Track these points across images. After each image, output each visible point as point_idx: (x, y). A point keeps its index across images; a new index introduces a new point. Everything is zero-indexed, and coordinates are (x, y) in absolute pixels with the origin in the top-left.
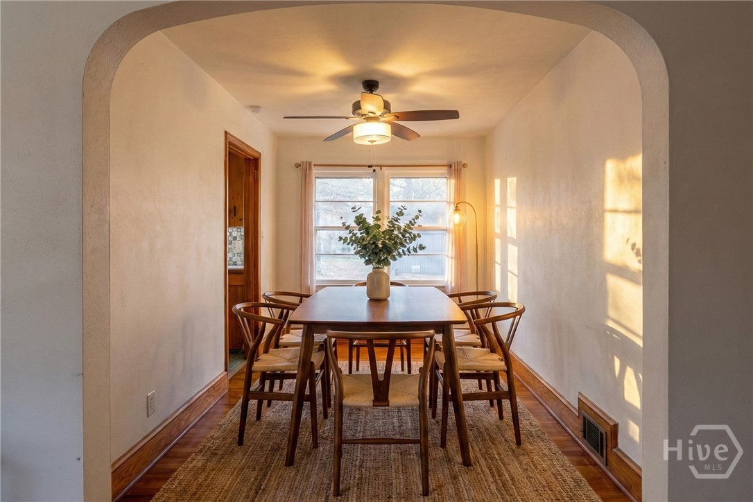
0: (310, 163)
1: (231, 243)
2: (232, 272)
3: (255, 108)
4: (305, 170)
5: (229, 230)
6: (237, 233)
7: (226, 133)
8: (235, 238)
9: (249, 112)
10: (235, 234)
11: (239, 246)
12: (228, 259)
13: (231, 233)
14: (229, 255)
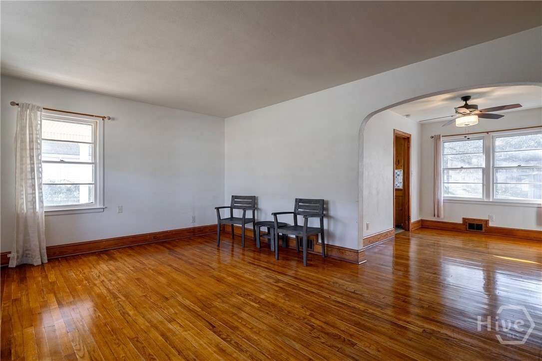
0: (439, 136)
1: (396, 177)
2: (397, 190)
3: (408, 116)
4: (436, 139)
5: (396, 171)
6: (400, 173)
7: (394, 130)
8: (398, 175)
9: (405, 117)
10: (398, 173)
11: (400, 179)
12: (395, 185)
13: (396, 173)
14: (396, 183)
